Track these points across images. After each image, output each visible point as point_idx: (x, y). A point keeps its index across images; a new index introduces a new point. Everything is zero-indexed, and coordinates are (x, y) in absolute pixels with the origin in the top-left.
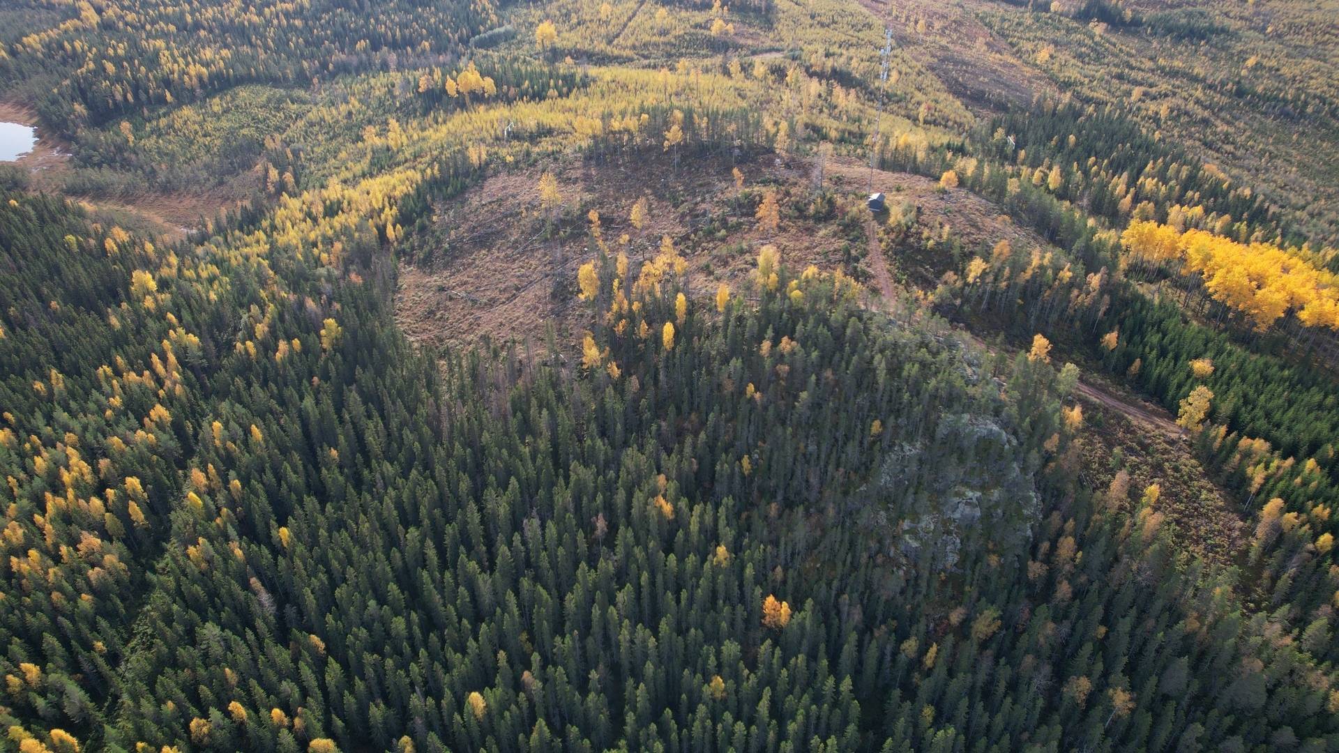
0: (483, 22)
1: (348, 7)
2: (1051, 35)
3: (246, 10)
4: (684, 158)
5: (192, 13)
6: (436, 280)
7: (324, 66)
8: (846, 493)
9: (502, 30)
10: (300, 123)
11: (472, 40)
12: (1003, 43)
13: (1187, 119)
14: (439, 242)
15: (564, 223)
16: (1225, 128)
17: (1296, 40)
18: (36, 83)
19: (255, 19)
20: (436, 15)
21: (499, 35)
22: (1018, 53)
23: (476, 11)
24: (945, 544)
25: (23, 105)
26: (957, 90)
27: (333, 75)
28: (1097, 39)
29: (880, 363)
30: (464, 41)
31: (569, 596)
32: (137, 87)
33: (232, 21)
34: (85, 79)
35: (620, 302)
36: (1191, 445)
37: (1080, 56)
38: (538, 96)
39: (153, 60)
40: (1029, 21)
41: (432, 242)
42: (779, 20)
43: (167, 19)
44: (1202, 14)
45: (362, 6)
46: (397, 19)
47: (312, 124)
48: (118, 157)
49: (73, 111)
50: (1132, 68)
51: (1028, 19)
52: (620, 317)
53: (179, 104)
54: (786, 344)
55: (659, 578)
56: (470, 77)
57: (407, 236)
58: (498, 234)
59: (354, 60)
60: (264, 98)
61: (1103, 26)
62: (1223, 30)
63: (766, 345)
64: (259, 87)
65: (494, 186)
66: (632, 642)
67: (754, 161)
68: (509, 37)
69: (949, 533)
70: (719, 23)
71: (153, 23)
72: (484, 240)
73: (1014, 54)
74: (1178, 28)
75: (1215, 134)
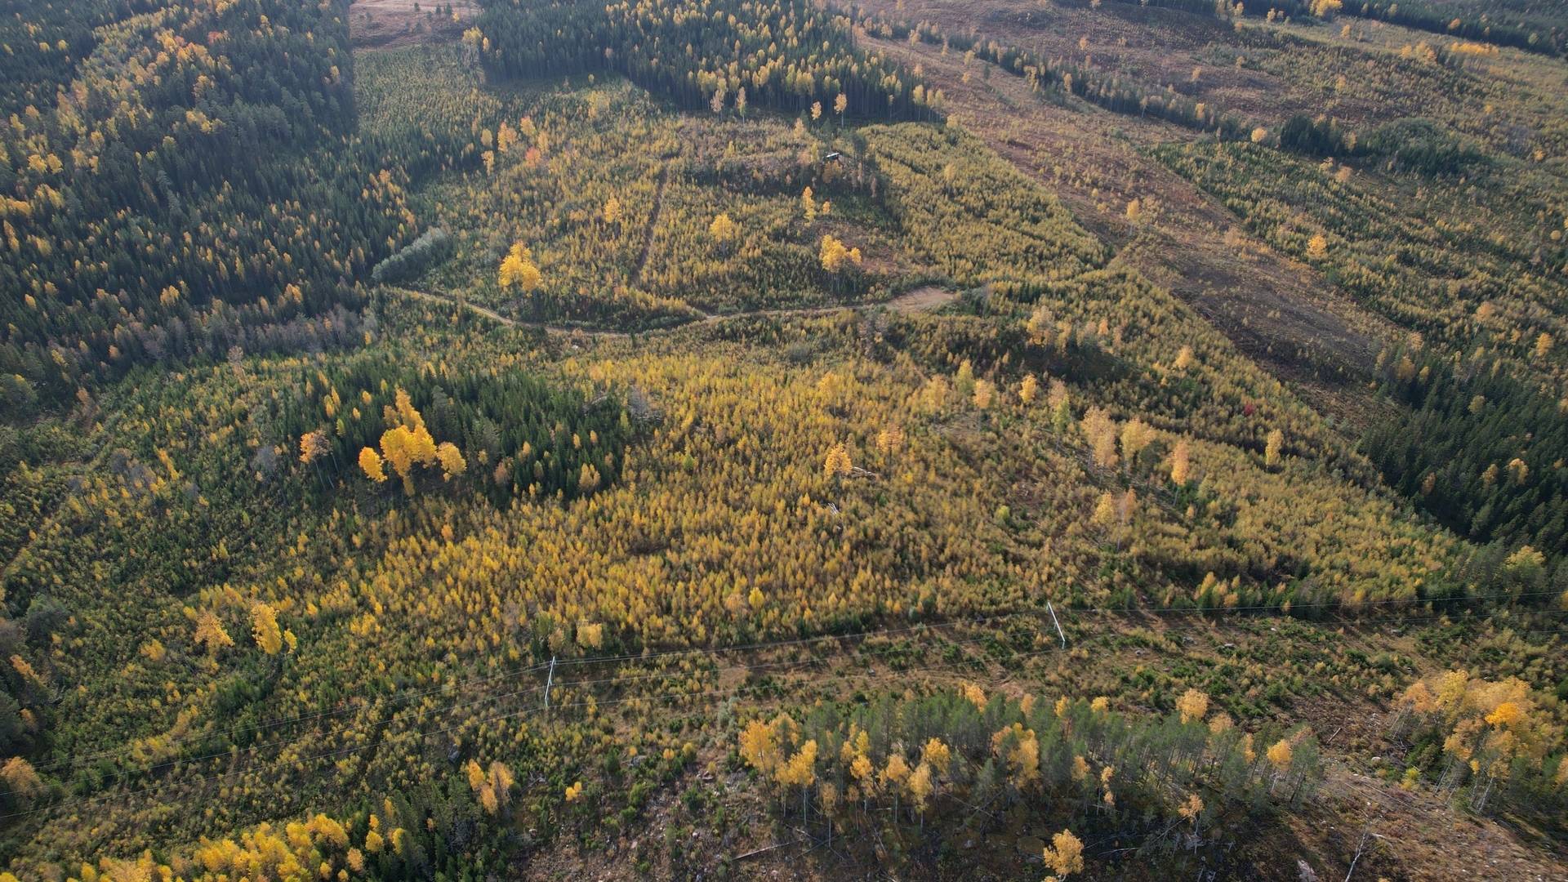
0: (391, 229)
7: (99, 349)
9: (427, 241)
11: (377, 268)
20: (305, 219)
21: (423, 254)
23: (373, 203)
27: (121, 369)
30: (361, 272)
44: (1428, 129)
46: (234, 232)
59: (159, 333)
68: (441, 256)
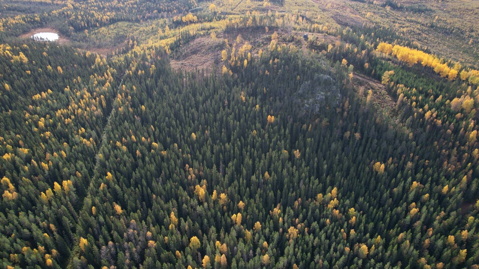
0: (193, 5)
1: (150, 1)
2: (373, 10)
3: (119, 3)
4: (252, 30)
5: (102, 4)
6: (180, 62)
7: (144, 17)
8: (290, 96)
9: (199, 8)
10: (138, 31)
11: (189, 10)
12: (357, 12)
13: (413, 33)
14: (181, 54)
15: (218, 46)
16: (425, 36)
17: (454, 13)
18: (57, 22)
19: (122, 5)
20: (178, 3)
21: (198, 9)
22: (362, 15)
23: (190, 2)
24: (316, 106)
25: (54, 29)
26: (339, 22)
27: (146, 20)
28: (388, 12)
29: (300, 62)
30: (187, 11)
31: (218, 115)
32: (88, 22)
33: (115, 6)
34: (72, 21)
35: (233, 58)
36: (385, 88)
37: (382, 16)
38: (210, 21)
39: (93, 15)
40: (366, 7)
41: (179, 53)
42: (285, 4)
43: (95, 6)
44: (424, 5)
45: (155, 2)
46: (166, 5)
47: (141, 32)
48: (84, 39)
49: (69, 28)
50: (398, 20)
51: (366, 6)
52: (233, 61)
53: (101, 26)
54: (276, 60)
55: (241, 112)
56: (190, 16)
57: (172, 53)
58: (199, 51)
59: (153, 16)
60: (126, 25)
61: (389, 7)
62: (430, 10)
63: (271, 61)
64: (124, 22)
65: (197, 40)
66: (233, 124)
67: (273, 30)
68: (200, 10)
69: (317, 103)
70: (266, 4)
71: (90, 7)
72: (195, 52)
73: (360, 15)
74: (415, 9)
75: (422, 37)
